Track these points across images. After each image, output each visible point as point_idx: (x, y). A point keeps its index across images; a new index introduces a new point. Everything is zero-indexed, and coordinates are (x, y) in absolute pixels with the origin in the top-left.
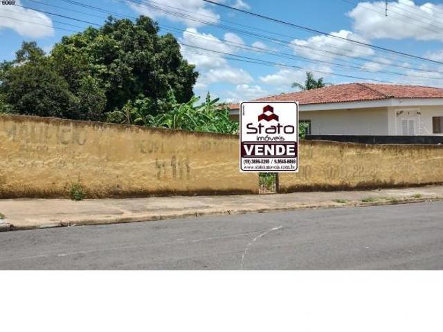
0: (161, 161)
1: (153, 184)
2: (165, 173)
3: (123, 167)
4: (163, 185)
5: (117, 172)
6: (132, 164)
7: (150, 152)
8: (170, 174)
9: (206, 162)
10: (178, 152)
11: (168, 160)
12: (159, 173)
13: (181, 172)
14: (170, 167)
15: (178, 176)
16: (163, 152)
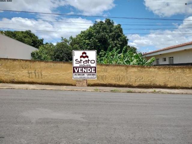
0: (30, 72)
1: (27, 80)
2: (32, 76)
3: (15, 73)
4: (31, 80)
5: (13, 75)
6: (18, 72)
7: (26, 68)
8: (34, 76)
9: (49, 72)
10: (37, 68)
11: (33, 71)
12: (29, 76)
13: (38, 76)
14: (34, 74)
15: (37, 77)
16: (31, 68)
